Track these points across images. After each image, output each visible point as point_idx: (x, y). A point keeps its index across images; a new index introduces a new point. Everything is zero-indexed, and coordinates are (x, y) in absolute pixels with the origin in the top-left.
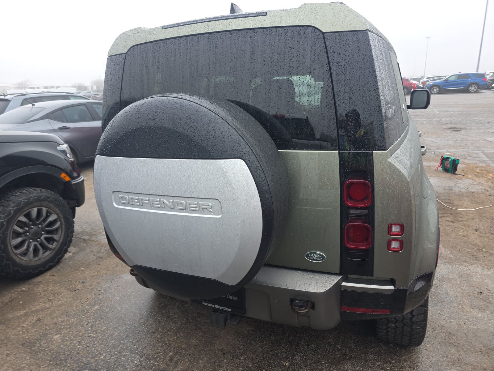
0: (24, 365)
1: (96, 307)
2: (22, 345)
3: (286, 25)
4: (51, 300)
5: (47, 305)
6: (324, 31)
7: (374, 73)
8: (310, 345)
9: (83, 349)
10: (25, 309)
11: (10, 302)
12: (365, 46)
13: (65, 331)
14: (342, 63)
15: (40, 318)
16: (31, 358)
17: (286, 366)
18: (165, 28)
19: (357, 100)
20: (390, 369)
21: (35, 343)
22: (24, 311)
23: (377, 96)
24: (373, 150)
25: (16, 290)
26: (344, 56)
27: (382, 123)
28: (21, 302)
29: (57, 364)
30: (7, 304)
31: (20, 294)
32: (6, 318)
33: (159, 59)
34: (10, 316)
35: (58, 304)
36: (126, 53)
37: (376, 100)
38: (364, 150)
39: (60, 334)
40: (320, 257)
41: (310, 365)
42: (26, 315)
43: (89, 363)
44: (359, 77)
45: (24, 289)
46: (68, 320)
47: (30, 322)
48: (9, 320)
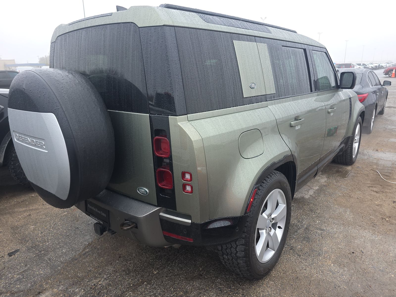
0: (5, 239)
1: (65, 213)
2: (11, 228)
3: (120, 22)
4: (43, 204)
5: (40, 207)
6: (139, 26)
7: (167, 58)
8: (180, 264)
9: (41, 237)
10: (27, 207)
11: (22, 202)
12: (162, 37)
13: (39, 225)
14: (148, 50)
15: (31, 214)
16: (11, 236)
17: (154, 273)
18: (70, 24)
19: (157, 78)
20: (227, 292)
21: (19, 228)
22: (25, 209)
23: (169, 75)
24: (169, 116)
25: (29, 195)
26: (150, 45)
27: (173, 95)
28: (27, 203)
29: (22, 243)
30: (19, 203)
31: (30, 198)
32: (14, 211)
34: (16, 210)
35: (46, 208)
36: (55, 42)
37: (169, 78)
38: (163, 115)
39: (35, 225)
40: (145, 192)
41: (170, 276)
42: (25, 211)
43: (39, 245)
44: (158, 61)
45: (33, 195)
46: (45, 218)
47: (24, 216)
48: (14, 213)
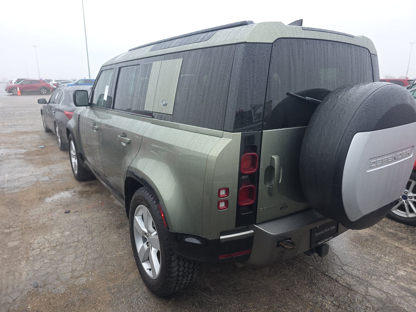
33: (303, 54)
36: (272, 44)
